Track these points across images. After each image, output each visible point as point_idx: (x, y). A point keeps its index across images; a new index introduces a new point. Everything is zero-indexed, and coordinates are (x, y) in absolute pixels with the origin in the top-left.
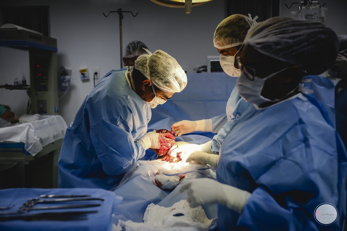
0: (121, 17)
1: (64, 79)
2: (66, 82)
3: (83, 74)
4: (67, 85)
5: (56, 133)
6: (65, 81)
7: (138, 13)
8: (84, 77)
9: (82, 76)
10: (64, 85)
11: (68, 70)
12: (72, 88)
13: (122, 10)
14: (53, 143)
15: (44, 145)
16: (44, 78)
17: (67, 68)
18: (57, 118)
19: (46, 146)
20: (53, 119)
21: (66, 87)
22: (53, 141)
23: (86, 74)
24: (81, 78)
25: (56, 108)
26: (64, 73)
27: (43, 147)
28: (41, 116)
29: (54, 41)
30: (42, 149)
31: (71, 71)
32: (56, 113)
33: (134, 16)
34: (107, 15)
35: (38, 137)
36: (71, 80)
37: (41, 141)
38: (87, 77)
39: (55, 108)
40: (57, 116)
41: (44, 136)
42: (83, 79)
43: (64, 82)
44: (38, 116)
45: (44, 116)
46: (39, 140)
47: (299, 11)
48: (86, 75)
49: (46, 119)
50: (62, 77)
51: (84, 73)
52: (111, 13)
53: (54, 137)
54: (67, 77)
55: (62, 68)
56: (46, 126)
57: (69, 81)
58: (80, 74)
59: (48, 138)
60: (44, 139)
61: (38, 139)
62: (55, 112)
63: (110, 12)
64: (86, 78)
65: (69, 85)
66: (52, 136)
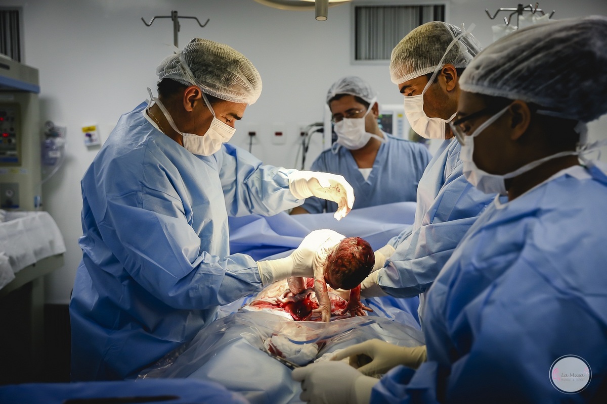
0: (177, 28)
1: (53, 143)
2: (57, 150)
3: (89, 135)
4: (58, 155)
5: (39, 246)
6: (55, 147)
7: (208, 20)
8: (91, 140)
9: (87, 138)
10: (51, 154)
11: (59, 128)
12: (66, 161)
13: (179, 14)
14: (34, 265)
15: (18, 270)
16: (13, 141)
17: (58, 123)
18: (40, 217)
19: (21, 271)
20: (34, 219)
21: (55, 159)
22: (34, 261)
23: (94, 135)
24: (86, 142)
25: (39, 198)
26: (51, 132)
27: (15, 274)
28: (9, 213)
29: (34, 73)
30: (14, 277)
31: (65, 129)
32: (38, 208)
33: (202, 26)
34: (150, 23)
35: (5, 254)
36: (66, 147)
37: (12, 261)
38: (96, 140)
39: (36, 198)
40: (40, 213)
41: (16, 252)
42: (89, 144)
43: (52, 150)
44: (2, 214)
45: (14, 214)
46: (9, 260)
47: (505, 25)
48: (93, 137)
49: (20, 220)
50: (48, 141)
51: (91, 132)
52: (156, 19)
53: (36, 253)
54: (58, 141)
55: (48, 123)
56: (21, 232)
57: (61, 148)
58: (84, 134)
59: (24, 257)
60: (17, 258)
61: (7, 258)
62: (36, 206)
63: (156, 17)
64: (95, 143)
65: (62, 155)
66: (31, 252)
